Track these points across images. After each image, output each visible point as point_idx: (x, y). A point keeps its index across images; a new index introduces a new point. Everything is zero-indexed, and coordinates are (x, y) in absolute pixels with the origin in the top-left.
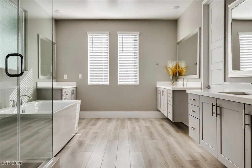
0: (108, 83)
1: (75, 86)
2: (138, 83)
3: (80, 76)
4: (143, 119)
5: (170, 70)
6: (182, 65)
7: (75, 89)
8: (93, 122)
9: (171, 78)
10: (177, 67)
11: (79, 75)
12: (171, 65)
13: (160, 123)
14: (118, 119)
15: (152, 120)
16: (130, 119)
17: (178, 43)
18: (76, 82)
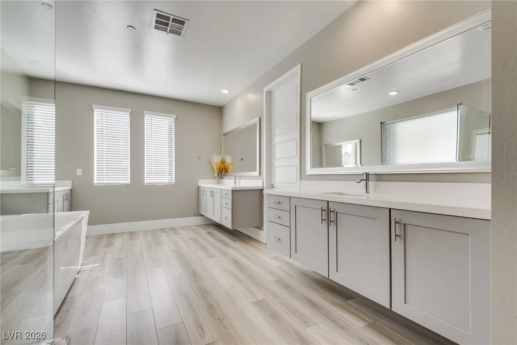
0: (128, 182)
1: (70, 188)
2: (174, 182)
3: (79, 172)
4: (182, 228)
5: (215, 166)
6: (229, 160)
7: (69, 192)
8: (105, 240)
9: (216, 175)
10: (223, 162)
11: (78, 170)
12: (216, 160)
13: (206, 232)
14: (145, 232)
15: (194, 228)
16: (163, 230)
17: (224, 135)
18: (71, 181)
